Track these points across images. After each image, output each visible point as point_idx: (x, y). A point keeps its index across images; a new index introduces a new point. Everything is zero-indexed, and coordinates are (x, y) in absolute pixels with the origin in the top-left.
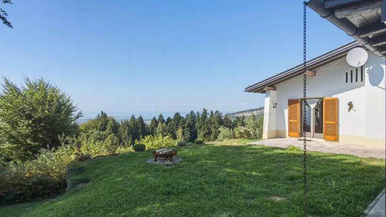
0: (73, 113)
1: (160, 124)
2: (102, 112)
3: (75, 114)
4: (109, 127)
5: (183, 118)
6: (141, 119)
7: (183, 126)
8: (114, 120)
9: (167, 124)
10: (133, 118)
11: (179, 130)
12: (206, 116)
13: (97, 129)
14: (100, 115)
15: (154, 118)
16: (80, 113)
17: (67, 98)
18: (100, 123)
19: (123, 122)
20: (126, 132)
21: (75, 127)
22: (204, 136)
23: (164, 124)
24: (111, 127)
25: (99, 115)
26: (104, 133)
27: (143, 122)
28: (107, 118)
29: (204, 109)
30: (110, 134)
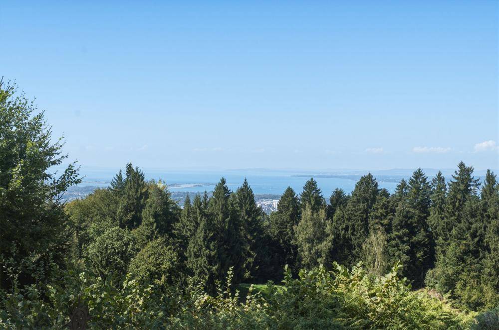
0: (49, 171)
1: (307, 213)
2: (129, 167)
3: (55, 172)
4: (147, 215)
5: (385, 193)
6: (246, 194)
7: (385, 222)
8: (163, 195)
9: (330, 213)
10: (222, 188)
11: (373, 237)
12: (467, 191)
13: (114, 219)
14: (124, 177)
15: (290, 192)
16: (70, 171)
17: (30, 118)
18: (123, 202)
19: (192, 200)
20: (200, 234)
21: (56, 217)
22: (461, 259)
23: (322, 214)
24: (156, 216)
25: (120, 178)
26: (135, 232)
27: (252, 202)
28: (143, 185)
29: (462, 165)
30: (150, 238)
